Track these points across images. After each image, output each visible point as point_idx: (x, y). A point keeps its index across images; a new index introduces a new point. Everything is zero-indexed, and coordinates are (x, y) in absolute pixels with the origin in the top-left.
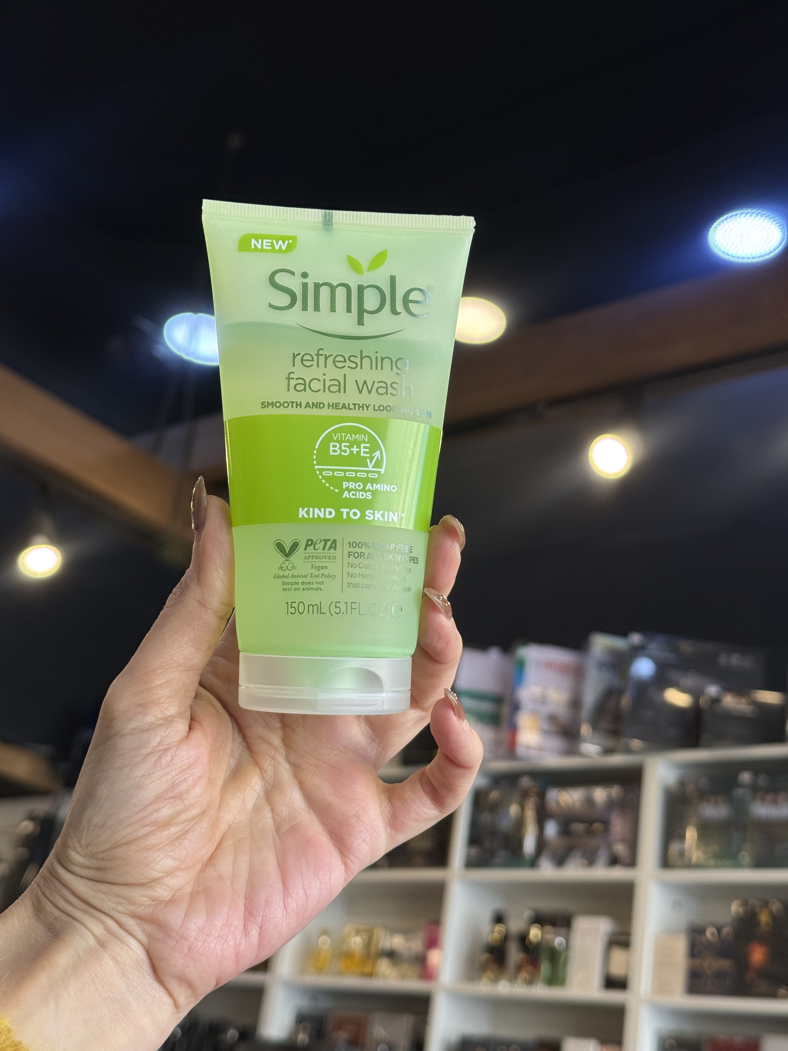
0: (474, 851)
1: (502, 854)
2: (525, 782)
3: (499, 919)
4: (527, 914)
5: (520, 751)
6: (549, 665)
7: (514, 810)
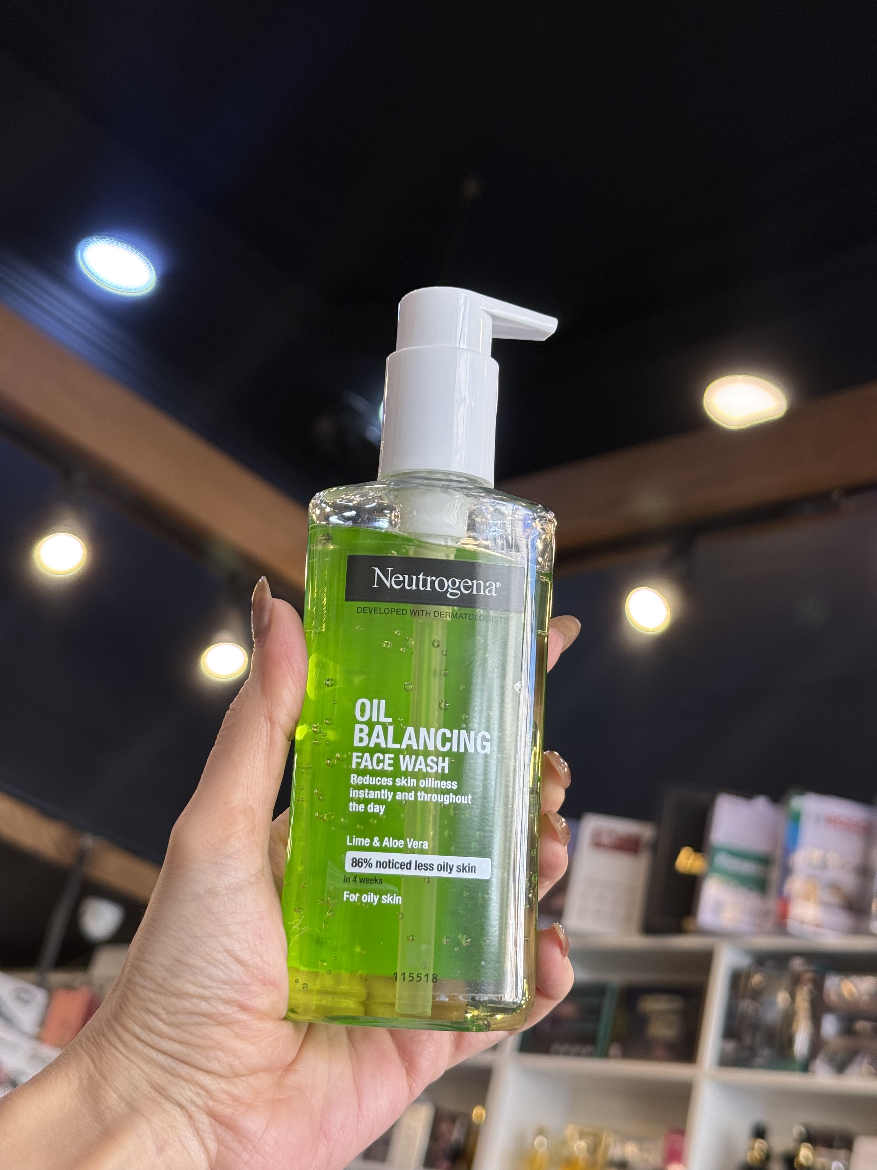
0: (730, 1046)
1: (765, 1052)
2: (797, 964)
3: (760, 1133)
4: (797, 1130)
5: (792, 925)
6: (832, 821)
7: (782, 998)
